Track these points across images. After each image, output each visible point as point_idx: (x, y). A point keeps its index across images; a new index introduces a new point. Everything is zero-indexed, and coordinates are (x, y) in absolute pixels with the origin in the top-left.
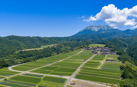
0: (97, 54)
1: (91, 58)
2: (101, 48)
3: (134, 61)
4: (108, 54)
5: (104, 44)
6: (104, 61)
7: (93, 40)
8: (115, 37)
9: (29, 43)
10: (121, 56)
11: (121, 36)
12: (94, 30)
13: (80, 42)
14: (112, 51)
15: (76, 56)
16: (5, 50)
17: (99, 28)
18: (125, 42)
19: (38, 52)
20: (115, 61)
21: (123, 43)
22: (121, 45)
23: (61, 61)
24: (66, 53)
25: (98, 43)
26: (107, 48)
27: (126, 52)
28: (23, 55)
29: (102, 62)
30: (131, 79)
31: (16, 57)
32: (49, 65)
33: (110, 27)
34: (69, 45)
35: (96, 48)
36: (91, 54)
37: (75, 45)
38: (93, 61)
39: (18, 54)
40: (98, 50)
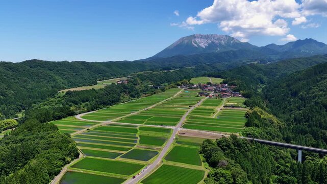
0: (208, 97)
1: (200, 103)
2: (215, 86)
3: (271, 107)
4: (228, 96)
5: (219, 77)
6: (222, 107)
7: (198, 69)
8: (244, 61)
9: (69, 77)
10: (249, 100)
11: (256, 58)
12: (198, 45)
13: (172, 73)
14: (235, 91)
15: (172, 100)
16: (32, 89)
17: (210, 41)
18: (261, 73)
19: (97, 93)
20: (238, 107)
21: (257, 76)
22: (253, 80)
23: (150, 107)
24: (153, 95)
25: (209, 76)
26: (227, 85)
27: (262, 93)
28: (73, 99)
29: (219, 109)
30: (257, 128)
31: (61, 103)
32: (135, 113)
33: (233, 38)
34: (150, 78)
35: (206, 87)
36: (198, 96)
37: (161, 80)
38: (203, 107)
39: (64, 96)
40: (209, 90)
